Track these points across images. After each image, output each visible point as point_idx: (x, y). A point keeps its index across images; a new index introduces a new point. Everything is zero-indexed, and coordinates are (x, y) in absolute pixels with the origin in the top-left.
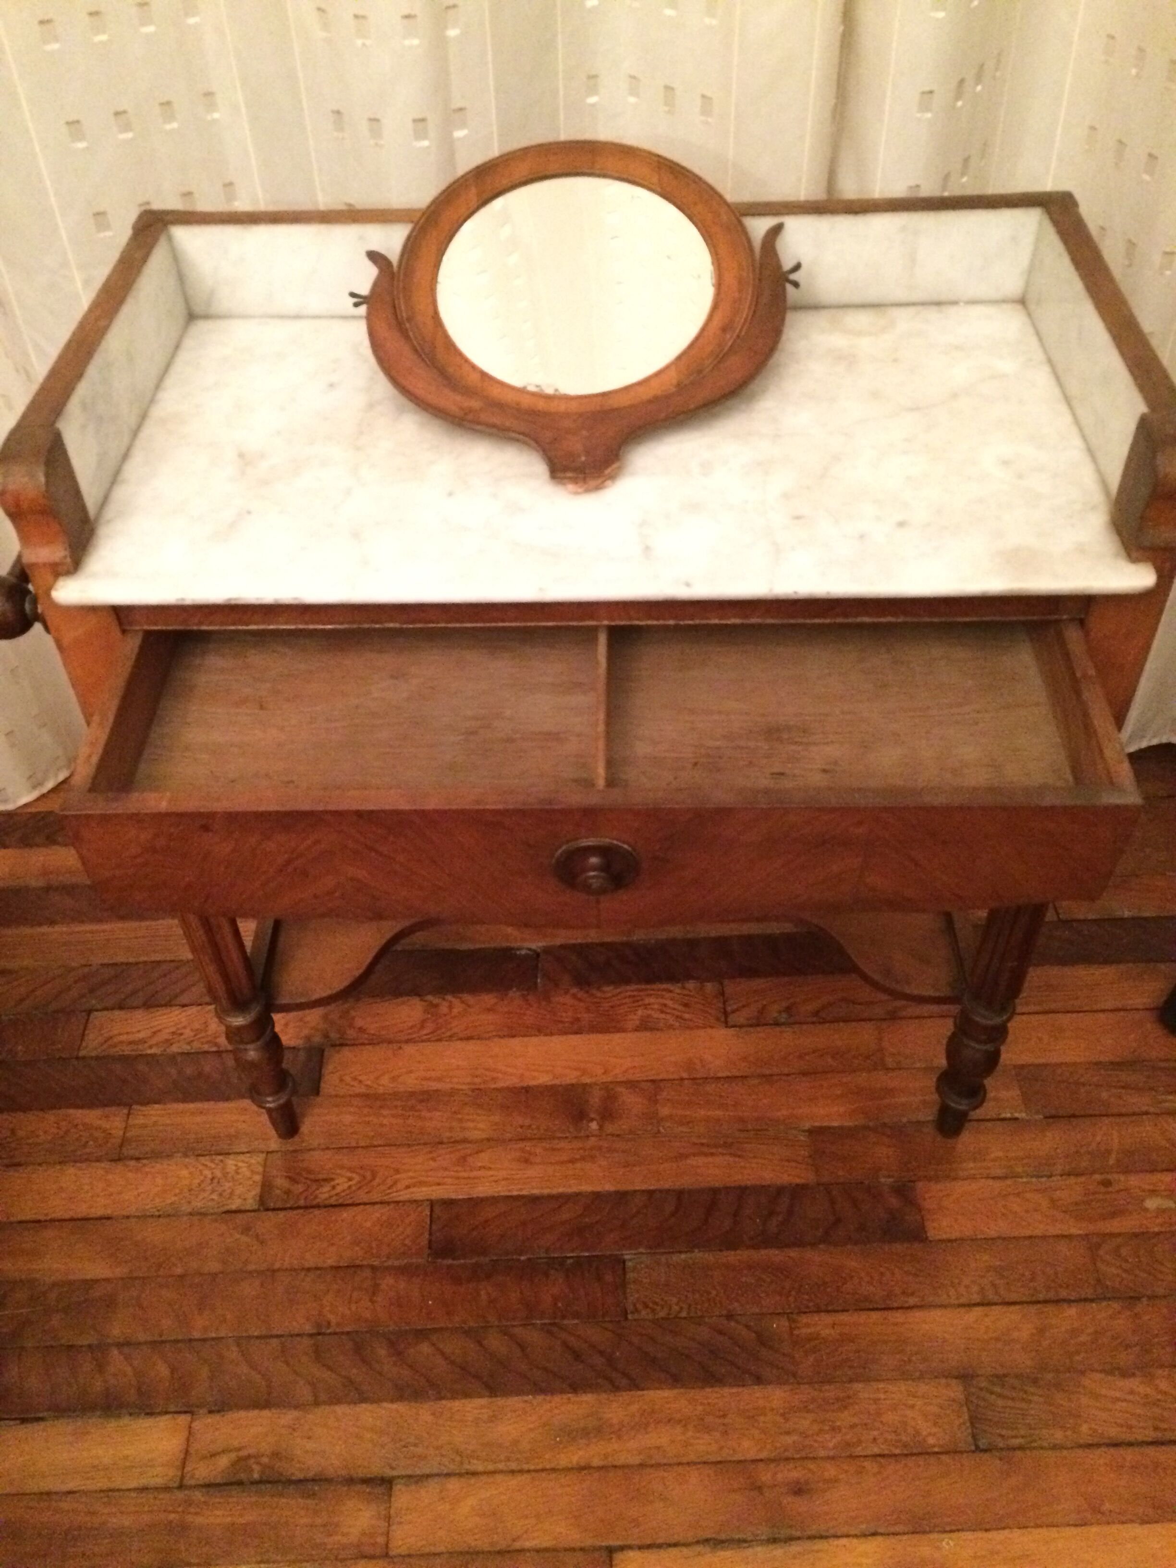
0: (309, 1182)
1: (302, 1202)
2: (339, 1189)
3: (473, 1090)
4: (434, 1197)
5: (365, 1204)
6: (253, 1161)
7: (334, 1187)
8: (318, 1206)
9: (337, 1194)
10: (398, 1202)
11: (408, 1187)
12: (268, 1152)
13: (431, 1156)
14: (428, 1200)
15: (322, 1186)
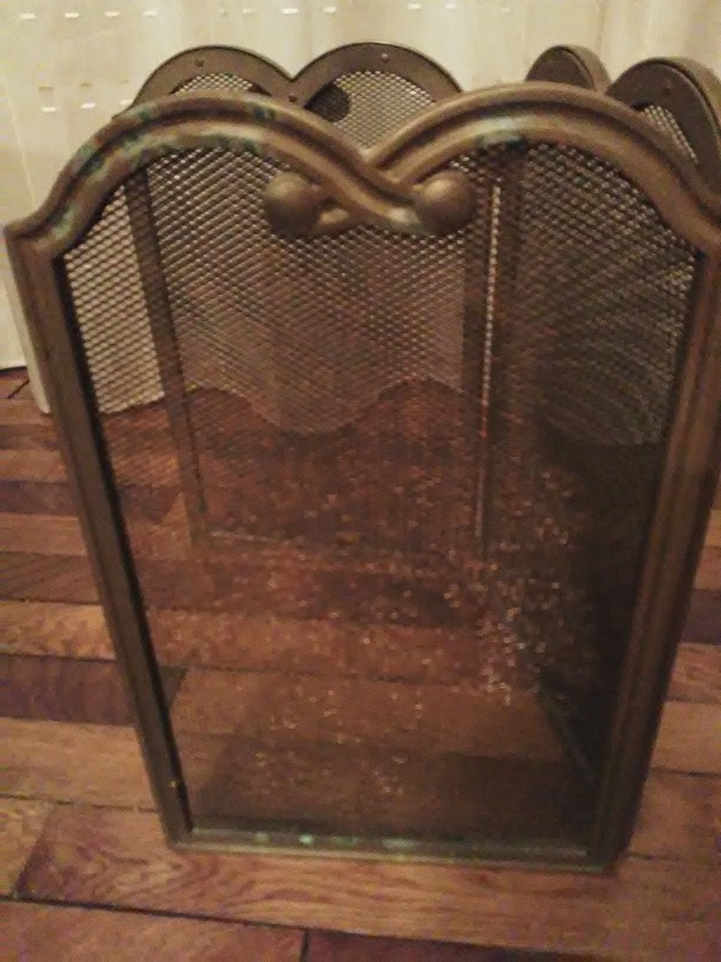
0: (107, 862)
1: (85, 895)
2: (152, 881)
4: (312, 923)
5: (188, 916)
6: (32, 813)
7: (144, 876)
8: (108, 907)
9: (148, 891)
10: (246, 923)
11: (269, 897)
12: (61, 803)
14: (300, 928)
15: (126, 872)
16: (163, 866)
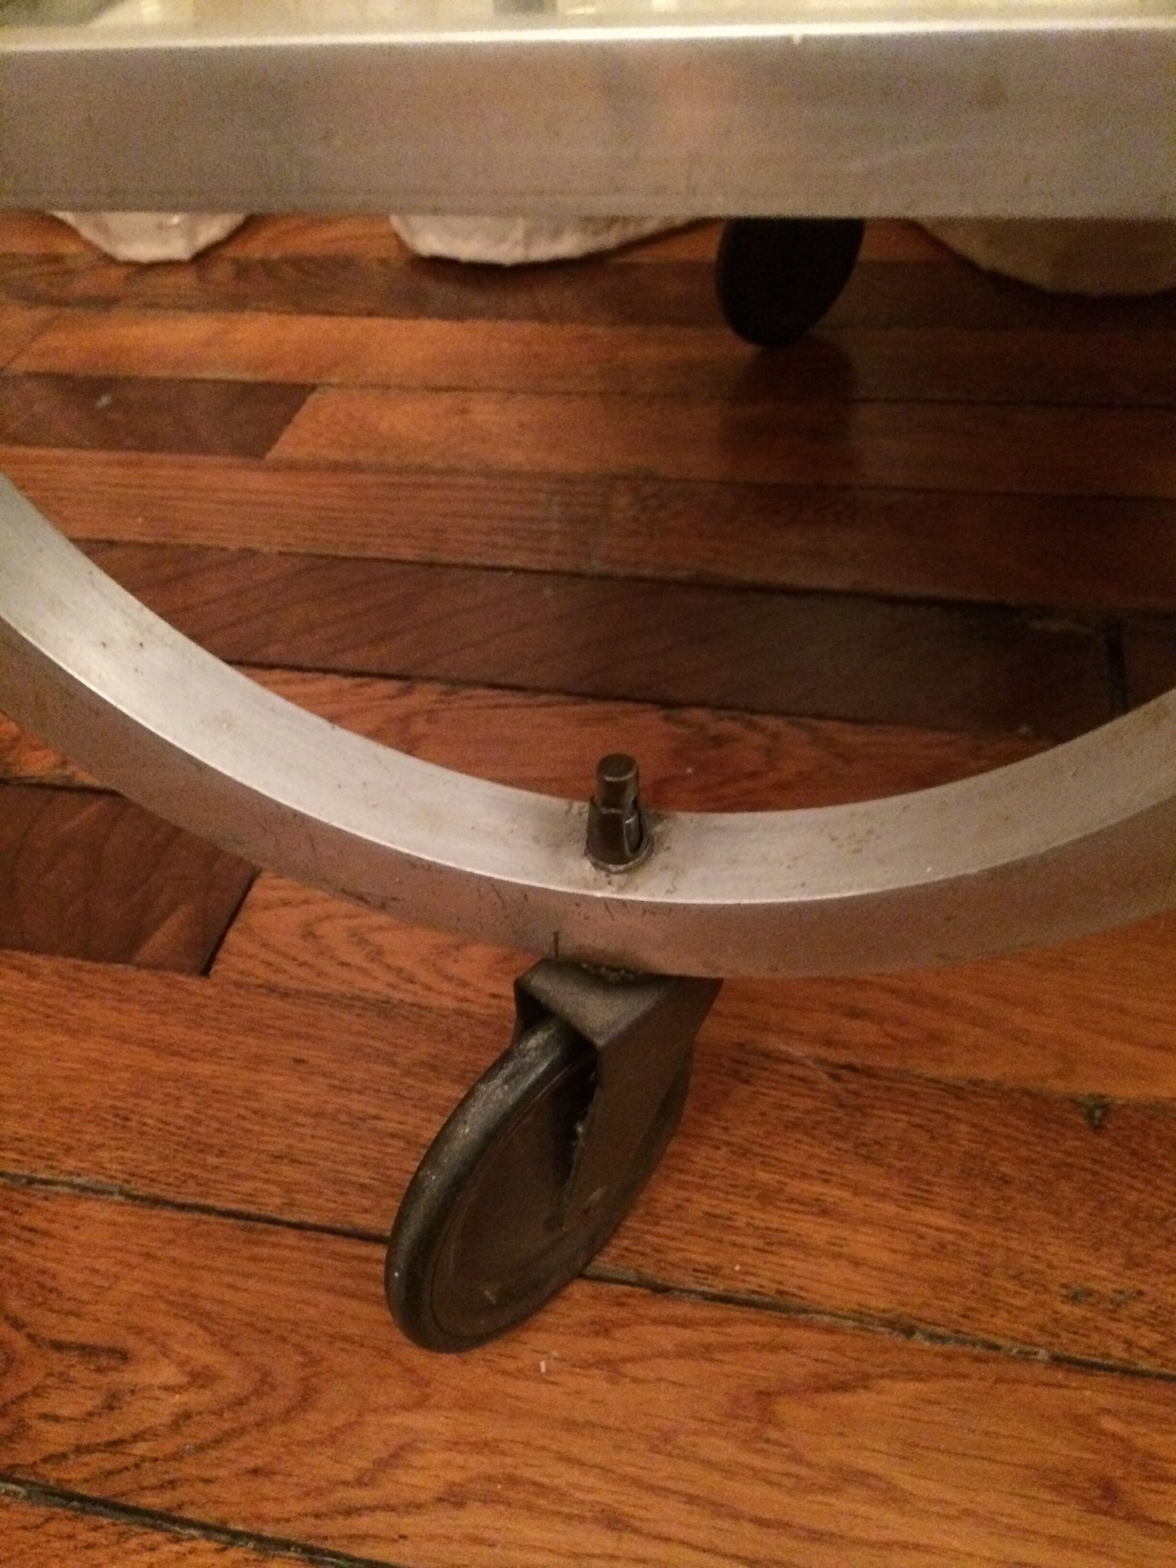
2: (132, 1415)
3: (837, 1070)
11: (457, 1497)
13: (602, 1345)
16: (169, 1374)
